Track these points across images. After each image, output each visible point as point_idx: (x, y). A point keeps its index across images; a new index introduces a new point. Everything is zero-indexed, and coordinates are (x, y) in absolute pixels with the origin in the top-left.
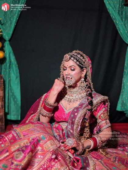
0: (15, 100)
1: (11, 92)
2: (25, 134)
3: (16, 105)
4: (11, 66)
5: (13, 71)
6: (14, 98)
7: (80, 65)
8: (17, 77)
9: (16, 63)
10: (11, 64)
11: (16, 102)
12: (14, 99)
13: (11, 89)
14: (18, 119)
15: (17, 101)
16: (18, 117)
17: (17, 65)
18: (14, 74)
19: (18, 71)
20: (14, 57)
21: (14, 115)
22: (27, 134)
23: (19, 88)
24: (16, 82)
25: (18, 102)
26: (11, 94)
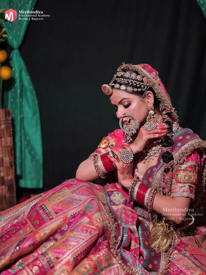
0: (33, 153)
1: (25, 139)
2: (58, 210)
3: (34, 162)
4: (23, 93)
5: (28, 102)
6: (32, 150)
7: (135, 90)
8: (34, 113)
9: (31, 87)
10: (24, 89)
11: (33, 157)
12: (30, 151)
13: (24, 133)
14: (38, 187)
15: (36, 155)
16: (39, 184)
17: (34, 92)
18: (30, 107)
19: (36, 102)
20: (28, 77)
21: (31, 180)
22: (60, 210)
23: (39, 132)
24: (34, 122)
25: (37, 157)
26: (26, 143)
